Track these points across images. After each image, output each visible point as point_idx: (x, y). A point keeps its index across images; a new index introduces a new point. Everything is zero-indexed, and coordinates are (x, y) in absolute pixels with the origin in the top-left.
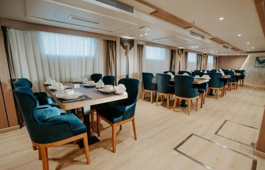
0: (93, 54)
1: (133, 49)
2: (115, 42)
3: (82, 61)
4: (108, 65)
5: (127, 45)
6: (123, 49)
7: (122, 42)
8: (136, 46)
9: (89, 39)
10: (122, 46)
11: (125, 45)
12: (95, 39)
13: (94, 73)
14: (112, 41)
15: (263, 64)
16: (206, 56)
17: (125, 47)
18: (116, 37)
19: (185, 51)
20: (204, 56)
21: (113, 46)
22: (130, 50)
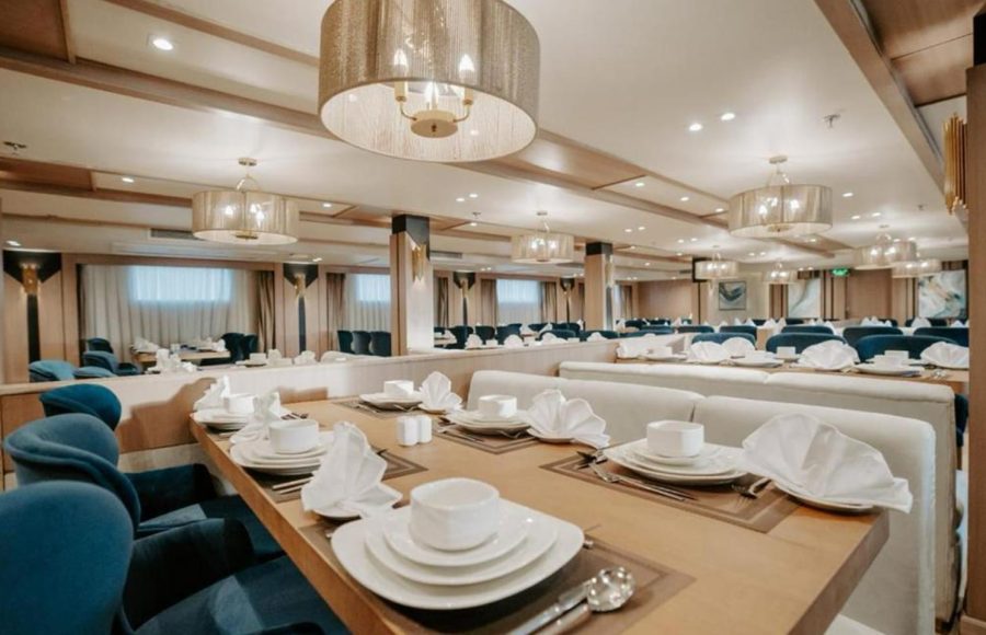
0: (226, 297)
2: (273, 273)
3: (203, 312)
4: (258, 318)
6: (292, 286)
7: (288, 271)
8: (322, 281)
10: (289, 280)
11: (296, 277)
12: (232, 271)
14: (267, 272)
15: (735, 301)
16: (573, 286)
17: (294, 281)
18: (273, 264)
19: (485, 277)
20: (565, 285)
21: (270, 278)
22: (307, 285)
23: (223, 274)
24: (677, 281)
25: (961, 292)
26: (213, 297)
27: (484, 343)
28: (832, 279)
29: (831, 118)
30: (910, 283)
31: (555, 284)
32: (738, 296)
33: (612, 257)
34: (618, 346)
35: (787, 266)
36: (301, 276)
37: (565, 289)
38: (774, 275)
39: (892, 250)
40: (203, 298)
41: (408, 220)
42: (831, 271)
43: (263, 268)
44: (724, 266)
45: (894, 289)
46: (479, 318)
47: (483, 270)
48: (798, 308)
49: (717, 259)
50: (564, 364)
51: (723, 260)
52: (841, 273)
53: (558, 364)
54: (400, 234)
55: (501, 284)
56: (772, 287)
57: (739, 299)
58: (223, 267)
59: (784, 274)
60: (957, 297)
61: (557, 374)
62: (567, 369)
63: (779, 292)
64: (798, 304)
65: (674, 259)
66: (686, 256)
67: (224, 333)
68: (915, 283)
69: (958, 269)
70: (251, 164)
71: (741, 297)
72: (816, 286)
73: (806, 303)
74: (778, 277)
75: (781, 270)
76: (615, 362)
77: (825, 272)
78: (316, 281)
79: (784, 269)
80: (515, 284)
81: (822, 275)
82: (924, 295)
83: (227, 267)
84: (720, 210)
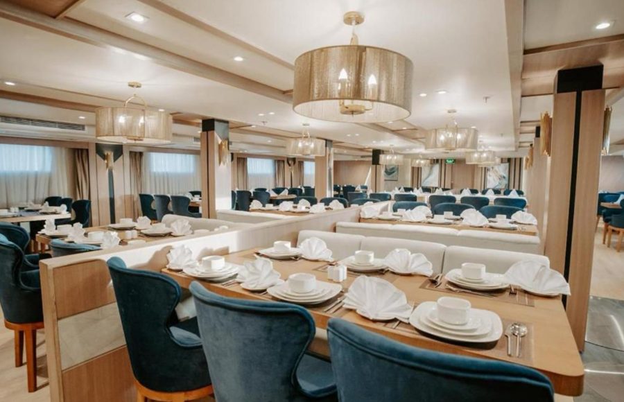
0: (48, 168)
1: (121, 158)
2: (87, 150)
3: (29, 180)
4: (75, 184)
5: (109, 154)
6: (102, 160)
7: (100, 149)
8: (126, 158)
9: (41, 148)
10: (100, 156)
11: (106, 154)
12: (52, 148)
13: (51, 196)
14: (82, 150)
15: (391, 176)
16: (294, 163)
17: (105, 157)
18: (88, 144)
19: (239, 156)
20: (290, 162)
21: (84, 156)
22: (115, 160)
23: (44, 150)
24: (358, 161)
25: (506, 175)
26: (36, 168)
27: (264, 206)
28: (445, 165)
29: (486, 98)
30: (483, 170)
31: (284, 161)
32: (394, 172)
33: (332, 149)
34: (361, 211)
35: (425, 157)
36: (111, 154)
37: (290, 165)
38: (417, 162)
39: (485, 155)
40: (28, 169)
41: (216, 123)
42: (445, 160)
43: (79, 147)
44: (395, 157)
45: (476, 171)
46: (236, 185)
47: (241, 152)
48: (426, 181)
49: (392, 153)
50: (339, 223)
51: (396, 153)
52: (450, 162)
53: (335, 224)
54: (209, 132)
55: (250, 161)
56: (413, 168)
57: (394, 174)
58: (44, 145)
59: (422, 162)
60: (504, 177)
61: (335, 230)
62: (341, 227)
63: (417, 171)
64: (426, 179)
65: (362, 150)
66: (369, 148)
67: (46, 196)
68: (486, 170)
69: (505, 163)
70: (138, 87)
71: (396, 172)
72: (437, 168)
73: (431, 178)
74: (420, 163)
75: (421, 159)
76: (359, 221)
77: (441, 160)
78: (121, 157)
79: (424, 159)
80: (259, 161)
81: (440, 161)
82: (490, 176)
83: (47, 145)
84: (405, 128)
